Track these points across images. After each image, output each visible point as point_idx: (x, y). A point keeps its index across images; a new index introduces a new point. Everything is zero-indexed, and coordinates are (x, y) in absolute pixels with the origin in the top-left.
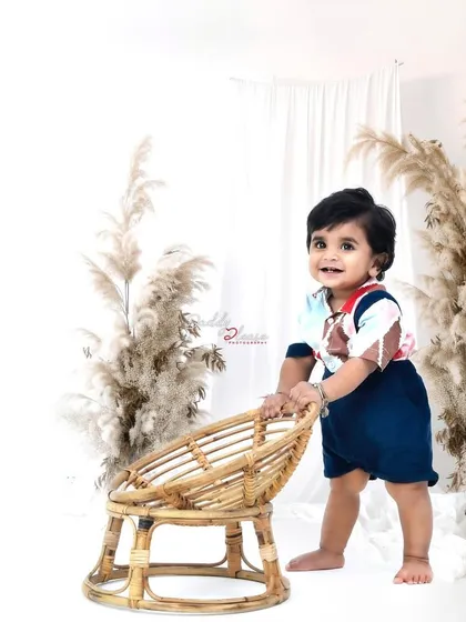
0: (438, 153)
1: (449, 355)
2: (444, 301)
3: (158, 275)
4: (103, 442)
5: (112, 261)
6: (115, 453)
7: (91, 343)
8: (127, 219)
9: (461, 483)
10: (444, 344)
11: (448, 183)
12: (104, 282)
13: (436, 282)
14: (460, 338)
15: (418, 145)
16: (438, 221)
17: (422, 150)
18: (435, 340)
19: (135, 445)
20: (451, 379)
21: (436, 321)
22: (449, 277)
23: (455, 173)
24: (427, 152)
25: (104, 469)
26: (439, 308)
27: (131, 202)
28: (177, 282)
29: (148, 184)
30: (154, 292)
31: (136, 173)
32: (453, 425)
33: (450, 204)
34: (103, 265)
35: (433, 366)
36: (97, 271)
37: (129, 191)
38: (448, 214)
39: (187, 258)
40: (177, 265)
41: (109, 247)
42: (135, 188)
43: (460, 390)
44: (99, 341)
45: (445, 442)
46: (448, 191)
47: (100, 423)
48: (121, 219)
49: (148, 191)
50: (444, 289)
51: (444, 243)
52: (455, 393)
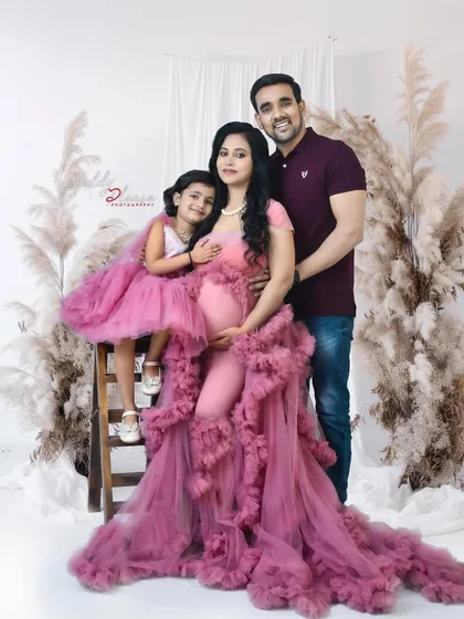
0: (372, 128)
1: (383, 329)
2: (378, 275)
3: (92, 250)
4: (38, 416)
5: (47, 235)
6: (50, 427)
7: (26, 318)
8: (62, 194)
9: (395, 457)
10: (377, 319)
11: (381, 158)
12: (38, 257)
13: (370, 257)
14: (393, 312)
15: (352, 120)
16: (372, 195)
17: (356, 125)
18: (369, 314)
19: (70, 419)
20: (383, 353)
21: (369, 296)
22: (383, 251)
23: (388, 149)
24: (361, 127)
25: (39, 443)
26: (372, 282)
28: (112, 257)
29: (82, 159)
30: (89, 267)
31: (70, 148)
32: (387, 399)
33: (382, 178)
34: (37, 239)
35: (367, 340)
36: (31, 246)
37: (64, 166)
38: (382, 189)
39: (121, 233)
40: (112, 240)
41: (42, 221)
42: (69, 163)
43: (393, 364)
44: (34, 315)
45: (378, 415)
46: (381, 165)
47: (35, 397)
48: (55, 194)
49: (83, 166)
50: (377, 264)
51: (377, 218)
52: (389, 367)
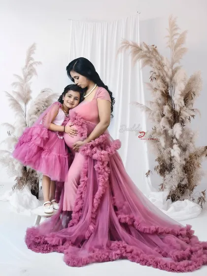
0: (155, 50)
1: (160, 134)
2: (158, 112)
3: (38, 101)
4: (15, 171)
5: (19, 95)
6: (21, 175)
7: (11, 130)
8: (26, 77)
9: (165, 188)
10: (157, 130)
11: (159, 63)
12: (16, 104)
13: (155, 104)
14: (164, 127)
15: (147, 47)
16: (155, 78)
17: (149, 49)
18: (154, 128)
19: (29, 172)
20: (160, 145)
21: (154, 120)
22: (160, 102)
23: (162, 59)
24: (151, 50)
25: (16, 182)
26: (155, 115)
27: (27, 71)
28: (46, 104)
29: (34, 63)
30: (37, 108)
31: (29, 59)
32: (161, 164)
33: (160, 71)
34: (15, 97)
36: (13, 99)
37: (26, 66)
38: (159, 76)
39: (50, 94)
40: (47, 97)
41: (17, 89)
42: (29, 65)
43: (164, 149)
44: (14, 128)
45: (158, 170)
46: (159, 66)
47: (14, 163)
48: (23, 77)
49: (34, 66)
50: (157, 107)
51: (157, 88)
52: (162, 150)
